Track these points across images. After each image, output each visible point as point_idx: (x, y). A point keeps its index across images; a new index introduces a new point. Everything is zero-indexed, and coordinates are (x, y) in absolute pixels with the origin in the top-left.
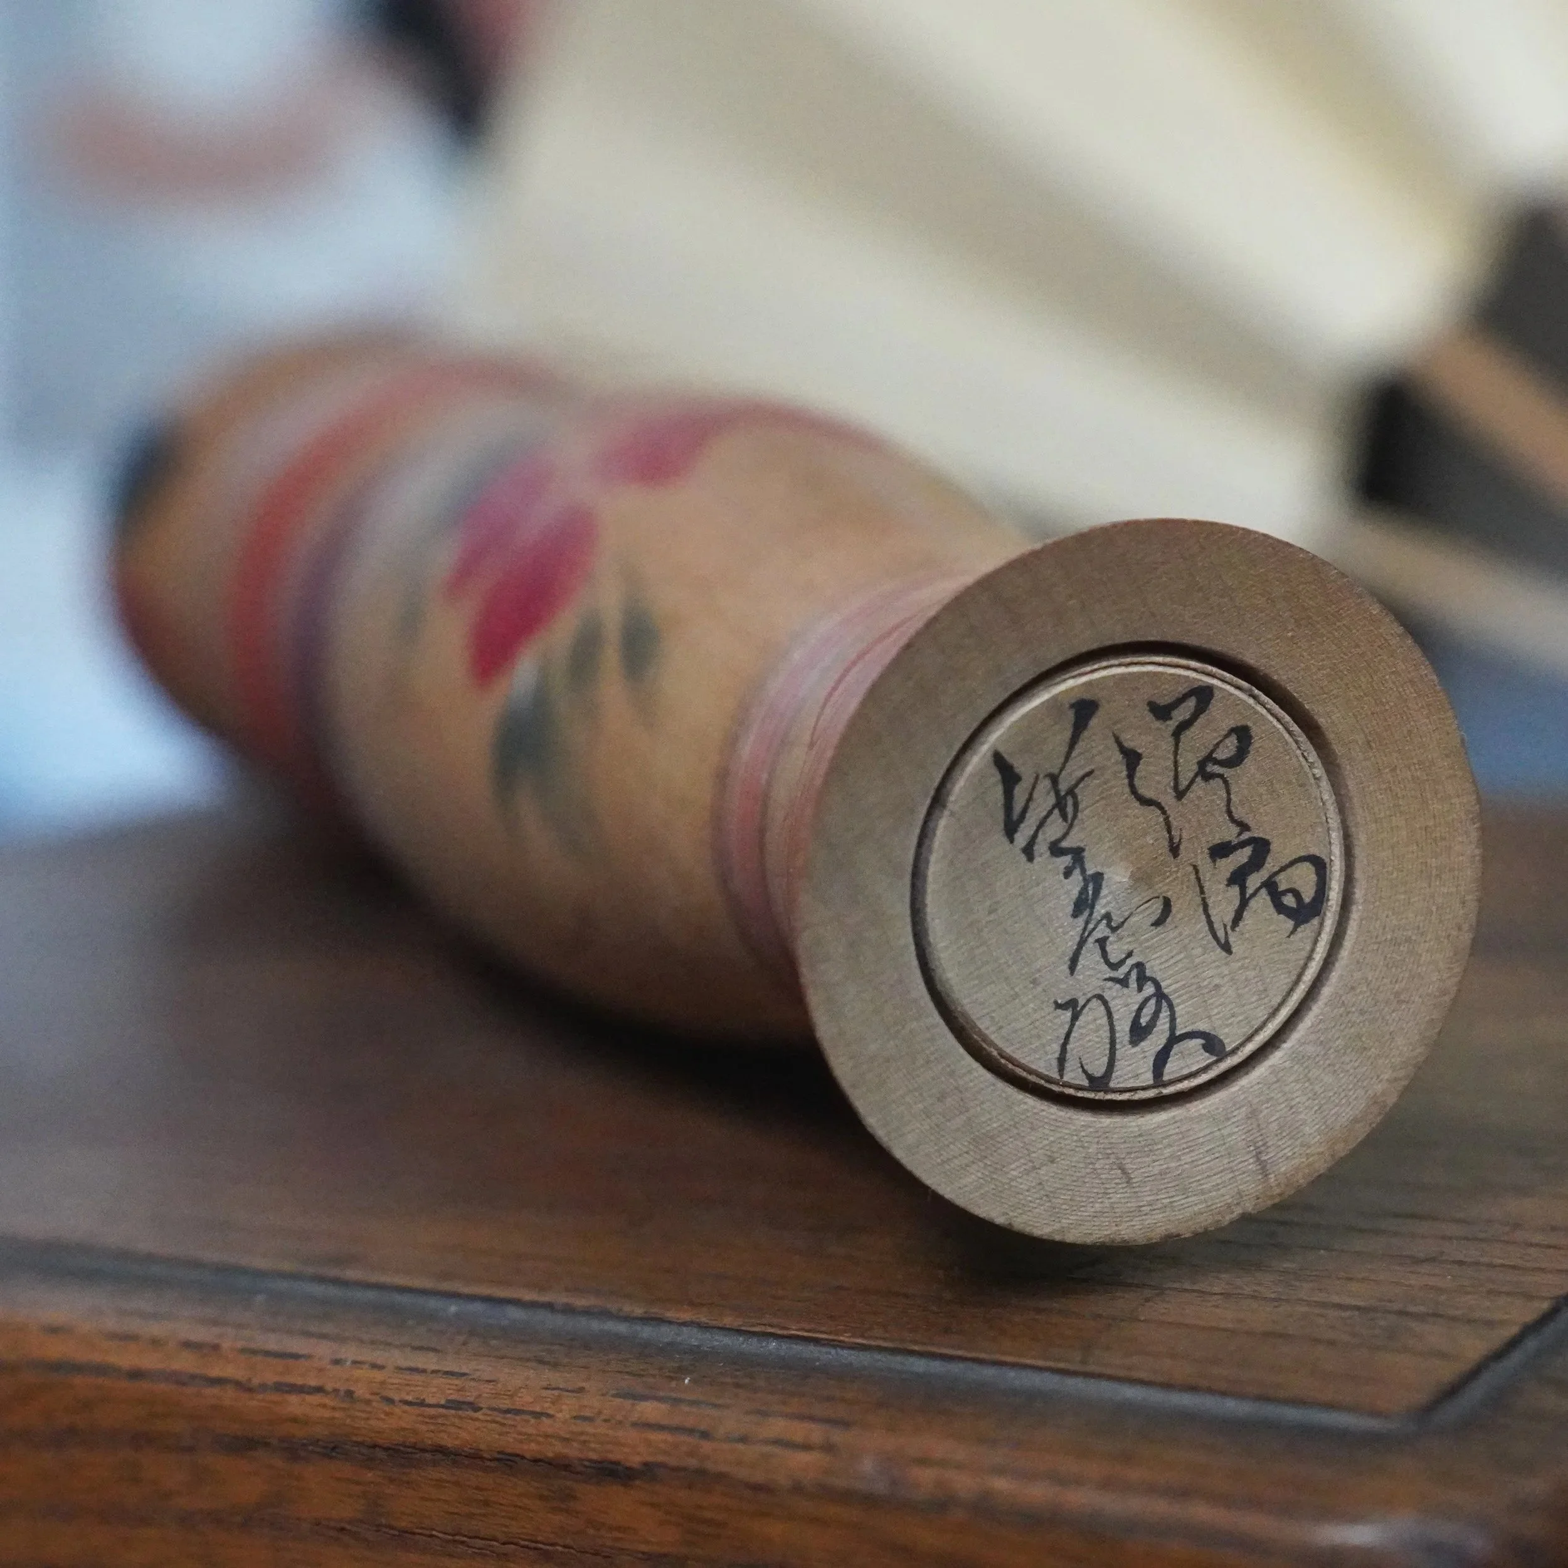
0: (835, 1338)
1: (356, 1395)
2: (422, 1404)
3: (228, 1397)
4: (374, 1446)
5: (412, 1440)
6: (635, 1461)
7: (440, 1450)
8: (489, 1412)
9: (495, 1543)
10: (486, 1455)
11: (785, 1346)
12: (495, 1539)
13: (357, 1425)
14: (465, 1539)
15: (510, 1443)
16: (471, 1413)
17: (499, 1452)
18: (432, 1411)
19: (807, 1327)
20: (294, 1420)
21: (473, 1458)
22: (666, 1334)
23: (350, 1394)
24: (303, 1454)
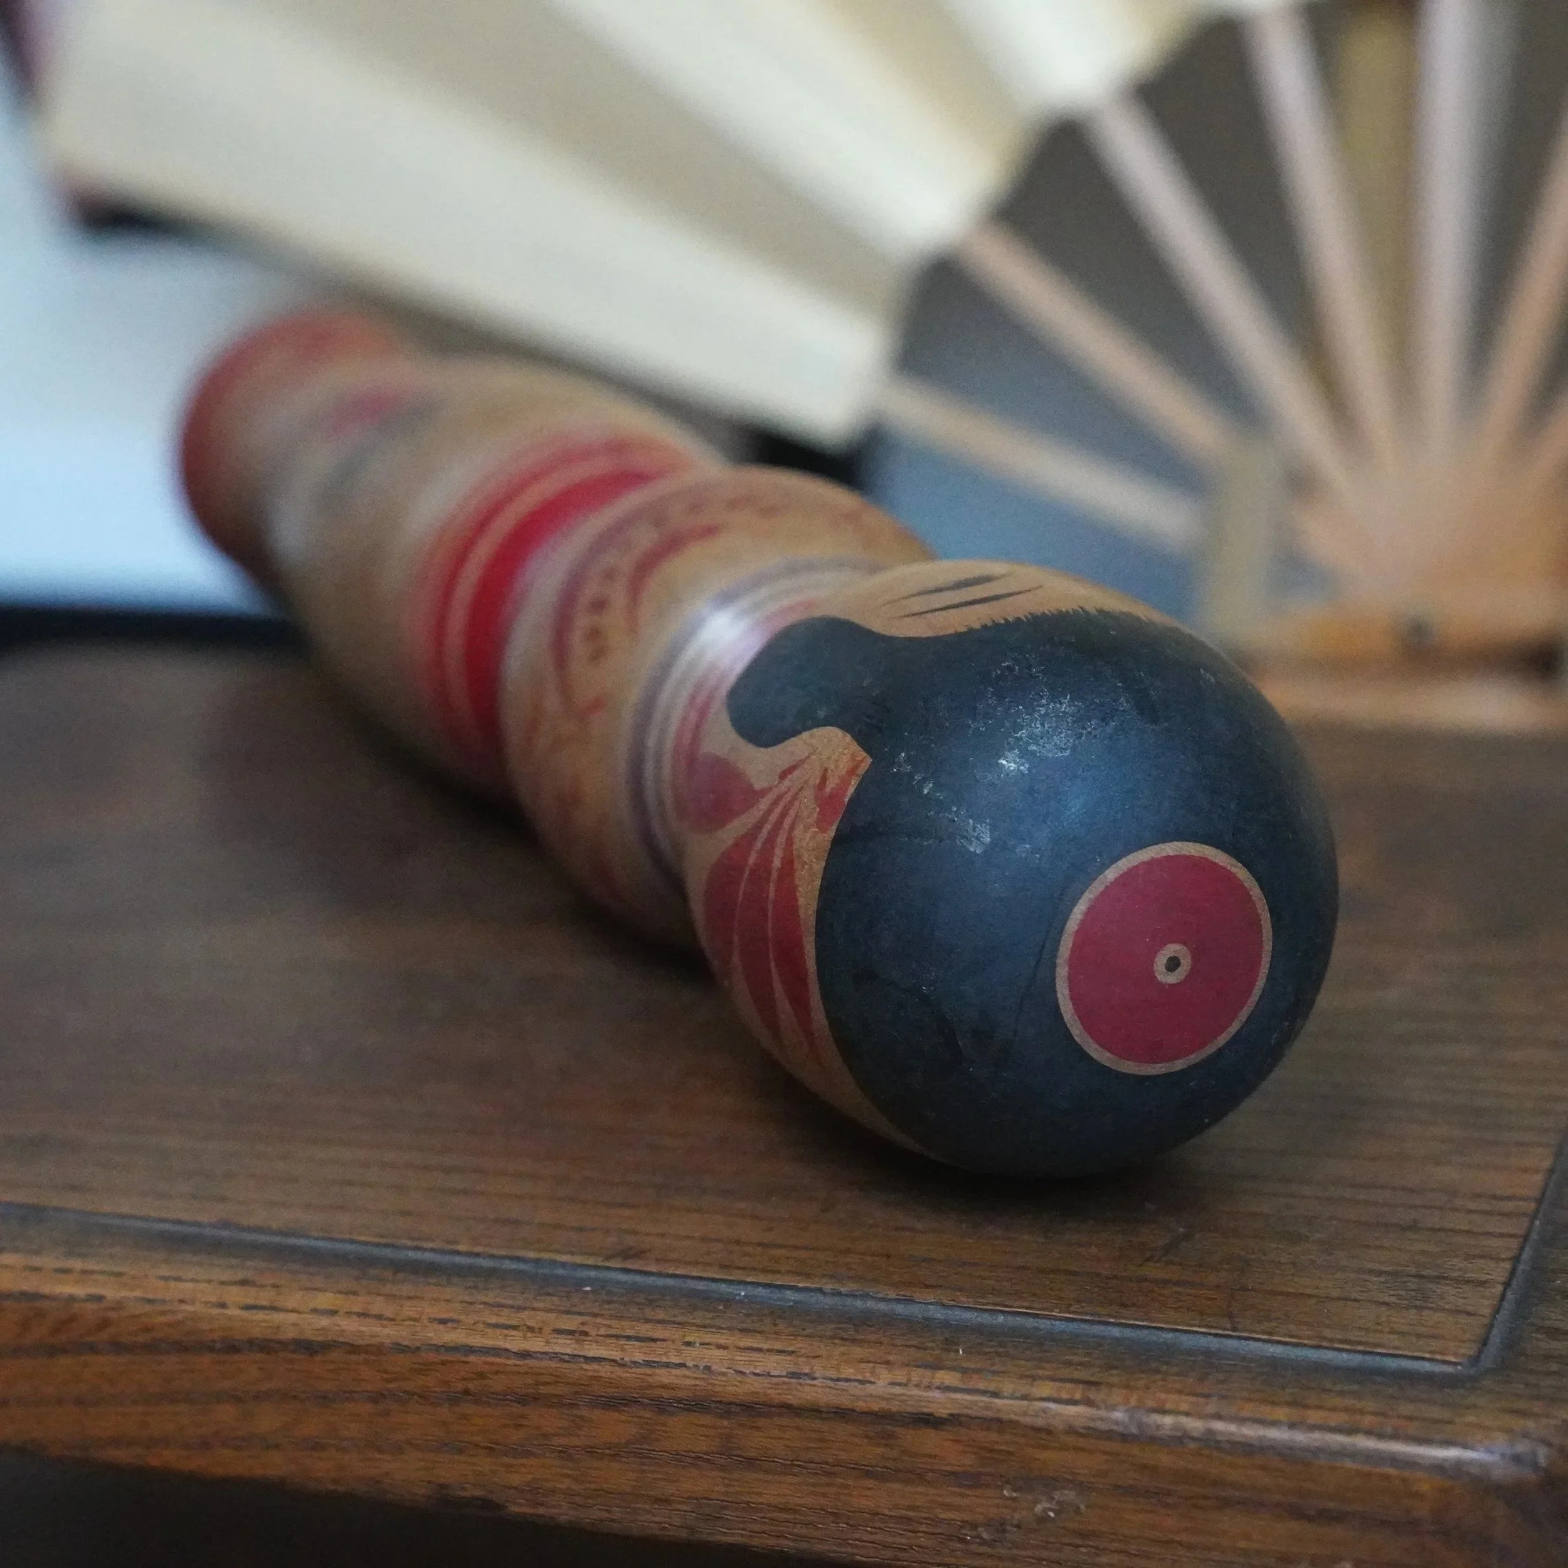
0: (1049, 1313)
1: (713, 1369)
2: (769, 1375)
3: (605, 1370)
4: (730, 1403)
5: (763, 1399)
6: (943, 1412)
7: (787, 1407)
8: (822, 1380)
9: (827, 1466)
10: (823, 1410)
11: (1010, 1319)
12: (827, 1463)
13: (716, 1390)
14: (801, 1463)
15: (844, 1401)
16: (809, 1382)
17: (837, 1408)
18: (775, 1380)
19: (1025, 1304)
20: (664, 1387)
21: (814, 1411)
22: (916, 1311)
23: (708, 1368)
24: (669, 1408)
